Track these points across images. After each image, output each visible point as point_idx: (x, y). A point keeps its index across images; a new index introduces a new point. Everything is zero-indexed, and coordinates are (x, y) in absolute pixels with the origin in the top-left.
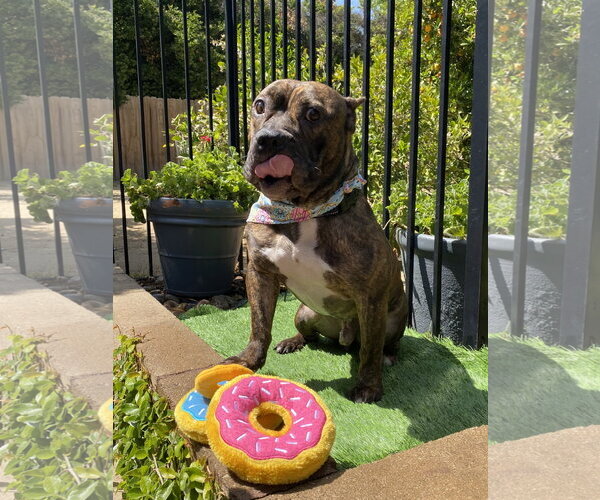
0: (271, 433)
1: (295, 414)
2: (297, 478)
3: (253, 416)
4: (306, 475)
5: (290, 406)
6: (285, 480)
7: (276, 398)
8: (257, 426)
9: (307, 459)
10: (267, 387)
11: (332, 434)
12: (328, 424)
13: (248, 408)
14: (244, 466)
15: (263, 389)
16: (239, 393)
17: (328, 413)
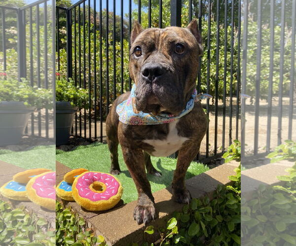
0: (99, 192)
1: (107, 185)
2: (109, 207)
3: (91, 186)
4: (113, 205)
5: (105, 182)
6: (105, 208)
7: (99, 179)
8: (93, 190)
9: (113, 199)
10: (95, 175)
11: (122, 190)
12: (120, 187)
13: (89, 184)
14: (89, 204)
15: (94, 177)
16: (85, 178)
17: (120, 183)
